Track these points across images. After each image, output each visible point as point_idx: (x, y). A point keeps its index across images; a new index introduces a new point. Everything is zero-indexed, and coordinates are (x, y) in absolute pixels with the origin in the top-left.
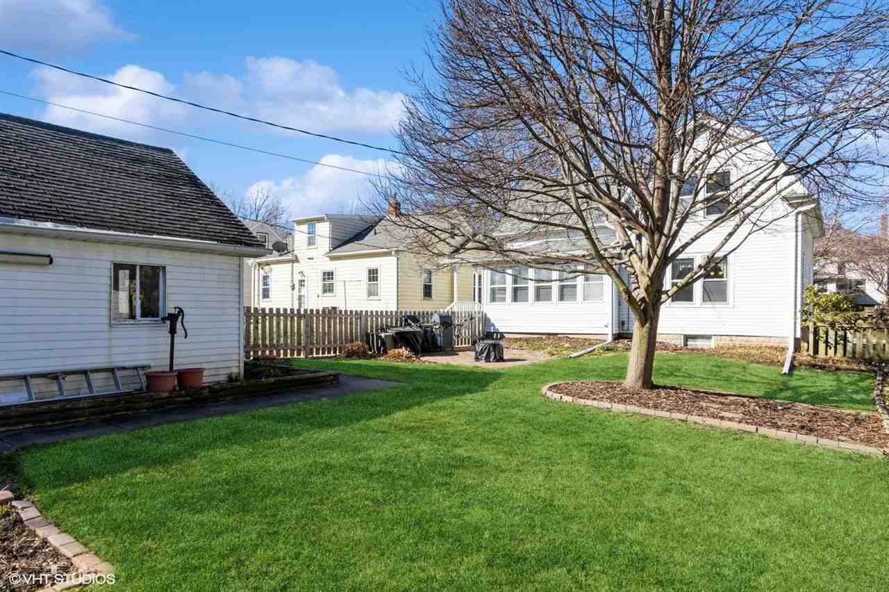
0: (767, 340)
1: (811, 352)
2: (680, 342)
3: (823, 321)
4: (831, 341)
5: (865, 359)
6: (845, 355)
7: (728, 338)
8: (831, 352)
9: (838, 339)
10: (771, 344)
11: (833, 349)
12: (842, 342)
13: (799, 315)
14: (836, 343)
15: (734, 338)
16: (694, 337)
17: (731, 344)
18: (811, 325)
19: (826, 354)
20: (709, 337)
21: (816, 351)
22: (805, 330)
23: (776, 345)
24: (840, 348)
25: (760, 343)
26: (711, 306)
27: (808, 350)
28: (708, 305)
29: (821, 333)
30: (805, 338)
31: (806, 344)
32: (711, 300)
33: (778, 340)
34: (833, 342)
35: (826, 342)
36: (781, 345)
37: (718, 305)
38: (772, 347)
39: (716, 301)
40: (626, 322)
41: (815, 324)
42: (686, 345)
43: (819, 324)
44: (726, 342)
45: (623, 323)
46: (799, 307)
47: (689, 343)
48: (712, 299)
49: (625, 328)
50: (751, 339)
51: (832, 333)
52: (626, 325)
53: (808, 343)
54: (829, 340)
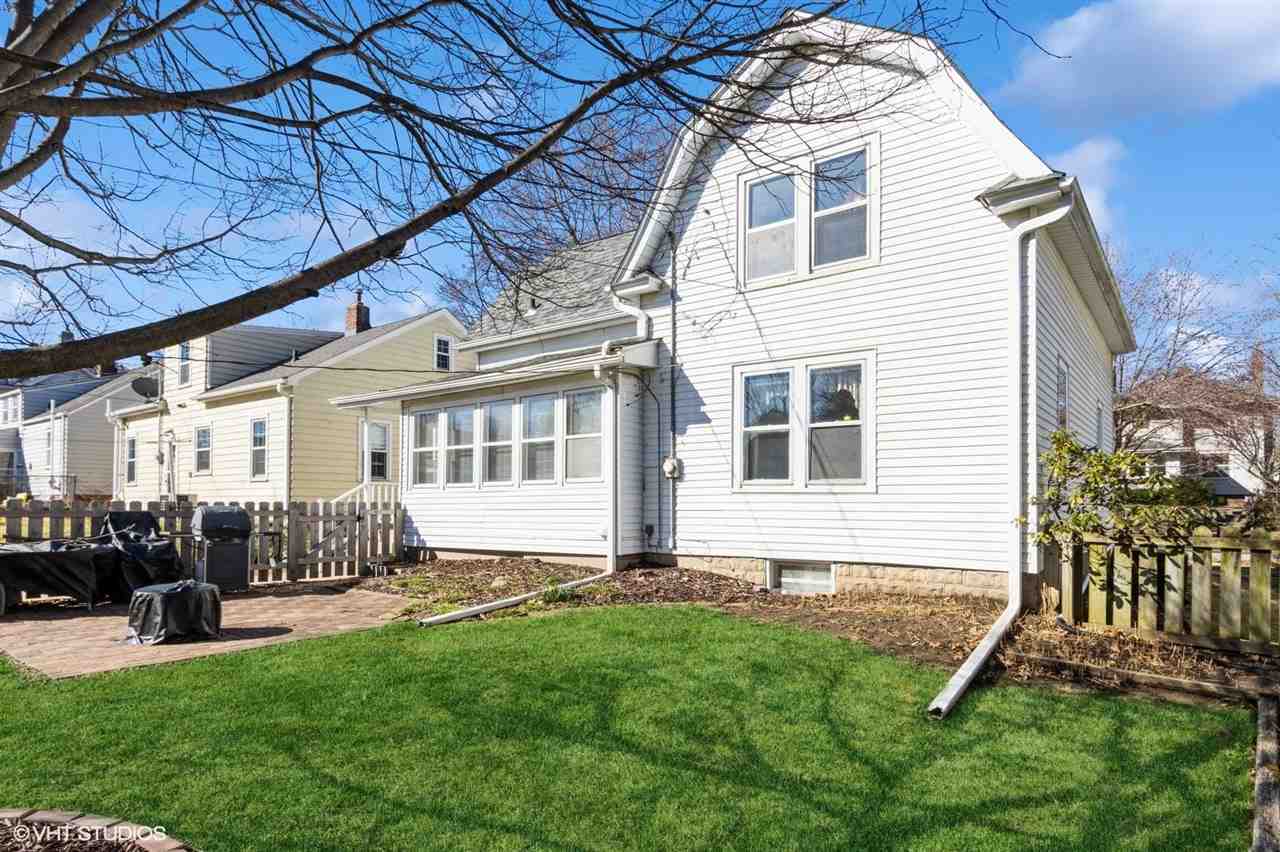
0: (956, 576)
1: (1067, 614)
2: (762, 578)
3: (1098, 529)
4: (1123, 584)
5: (1218, 641)
6: (1160, 626)
7: (865, 570)
8: (1122, 615)
9: (1142, 580)
10: (961, 590)
11: (1127, 607)
12: (1151, 588)
13: (1033, 510)
14: (1136, 591)
15: (878, 571)
16: (797, 566)
17: (871, 585)
18: (1064, 538)
19: (1109, 621)
20: (822, 567)
21: (1081, 612)
22: (1050, 552)
23: (977, 593)
24: (1147, 606)
25: (938, 587)
26: (825, 489)
27: (1059, 609)
28: (821, 486)
29: (1095, 562)
30: (1049, 574)
31: (1054, 592)
32: (826, 476)
33: (982, 578)
34: (1127, 589)
35: (1109, 586)
36: (992, 593)
37: (841, 485)
38: (966, 597)
39: (836, 476)
40: (656, 529)
41: (1075, 535)
42: (778, 585)
43: (1087, 537)
44: (861, 579)
45: (649, 530)
46: (1032, 490)
47: (783, 580)
48: (829, 472)
49: (654, 542)
50: (918, 573)
51: (1122, 562)
52: (656, 535)
53: (1059, 587)
54: (1118, 582)
